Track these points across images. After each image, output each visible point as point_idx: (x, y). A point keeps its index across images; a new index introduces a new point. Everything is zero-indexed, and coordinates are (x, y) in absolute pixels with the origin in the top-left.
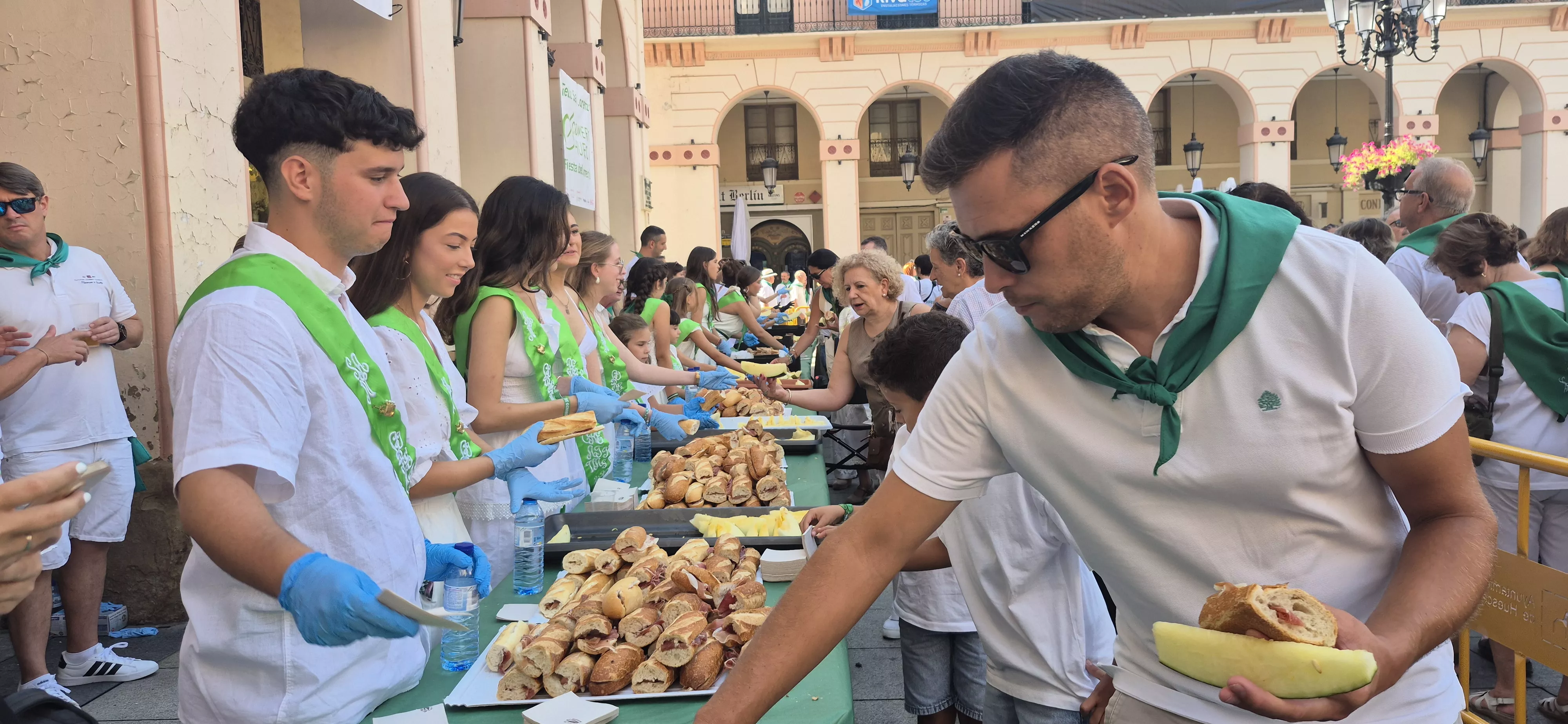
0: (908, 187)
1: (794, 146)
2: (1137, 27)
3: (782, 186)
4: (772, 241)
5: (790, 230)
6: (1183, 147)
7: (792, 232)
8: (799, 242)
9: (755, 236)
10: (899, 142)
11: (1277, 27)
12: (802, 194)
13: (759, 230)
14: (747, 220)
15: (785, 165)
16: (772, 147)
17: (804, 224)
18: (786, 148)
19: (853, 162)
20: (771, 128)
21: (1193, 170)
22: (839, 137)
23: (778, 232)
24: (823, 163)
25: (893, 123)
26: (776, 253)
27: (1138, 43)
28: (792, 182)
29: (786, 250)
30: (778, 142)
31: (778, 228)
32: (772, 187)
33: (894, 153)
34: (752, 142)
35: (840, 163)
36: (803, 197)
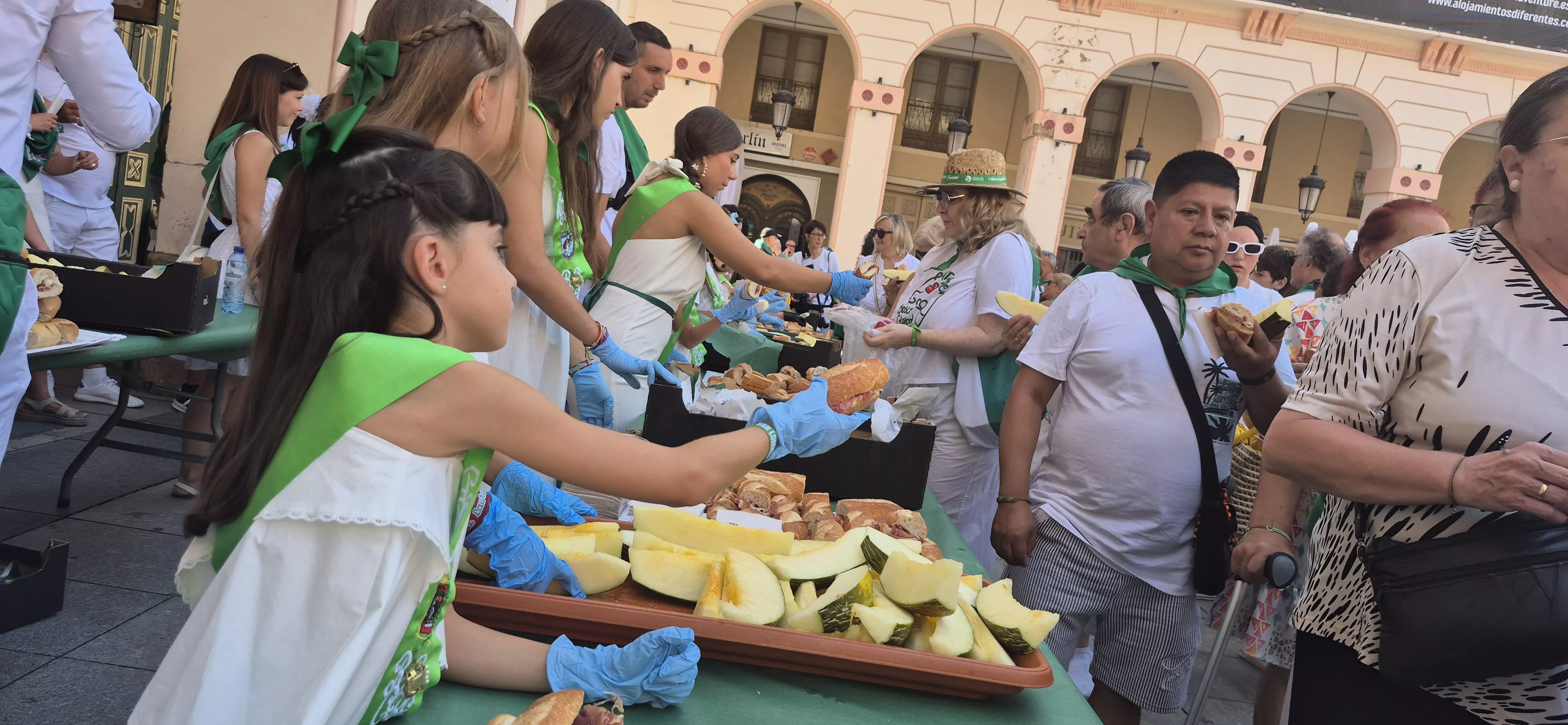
1: (815, 89)
2: (1281, 16)
3: (791, 135)
4: (765, 202)
5: (790, 192)
6: (1299, 182)
7: (792, 196)
8: (796, 208)
9: (746, 191)
10: (944, 110)
11: (1448, 53)
12: (813, 150)
13: (752, 186)
15: (799, 110)
16: (787, 82)
17: (809, 188)
18: (805, 90)
19: (891, 116)
20: (791, 58)
21: (1306, 211)
22: (880, 80)
23: (774, 192)
24: (853, 111)
25: (941, 84)
26: (767, 218)
27: (1277, 37)
28: (805, 133)
29: (780, 216)
30: (796, 79)
31: (775, 187)
32: (782, 128)
33: (935, 122)
34: (763, 73)
35: (874, 114)
36: (814, 154)
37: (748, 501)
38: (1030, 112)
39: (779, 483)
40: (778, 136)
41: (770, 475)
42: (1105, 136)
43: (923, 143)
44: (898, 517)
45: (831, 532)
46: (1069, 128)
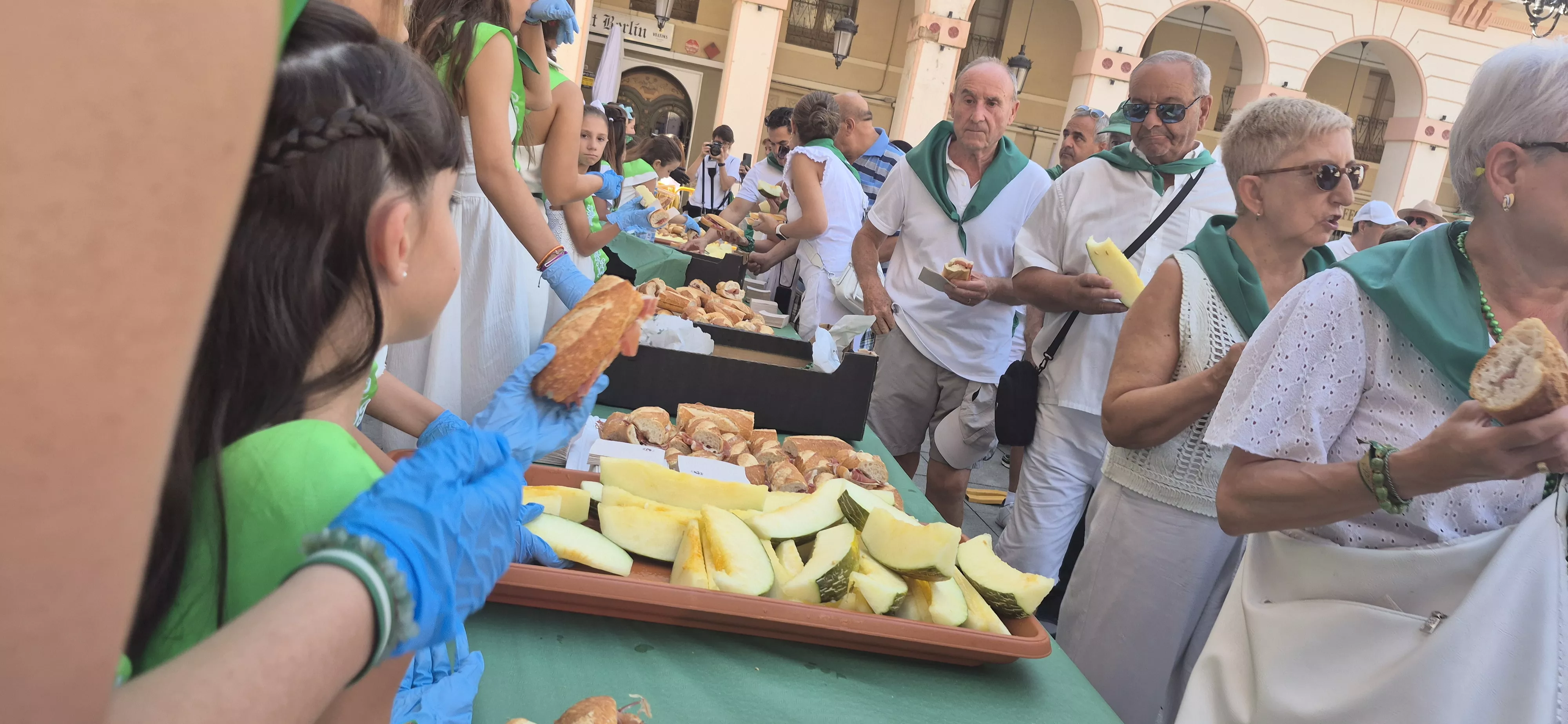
0: (838, 64)
3: (673, 26)
4: (645, 96)
5: (670, 86)
7: (673, 90)
8: (677, 103)
9: (625, 83)
10: (829, 8)
12: (696, 43)
13: (631, 77)
14: (620, 59)
17: (692, 82)
19: (777, 12)
23: (654, 85)
24: (738, 4)
26: (646, 112)
28: (687, 25)
29: (660, 111)
31: (655, 80)
32: (665, 19)
33: (820, 19)
35: (760, 8)
36: (697, 48)
37: (700, 442)
38: (916, 14)
39: (728, 421)
40: (660, 26)
41: (718, 412)
42: (988, 42)
43: (808, 41)
44: (859, 461)
45: (791, 477)
46: (953, 32)
